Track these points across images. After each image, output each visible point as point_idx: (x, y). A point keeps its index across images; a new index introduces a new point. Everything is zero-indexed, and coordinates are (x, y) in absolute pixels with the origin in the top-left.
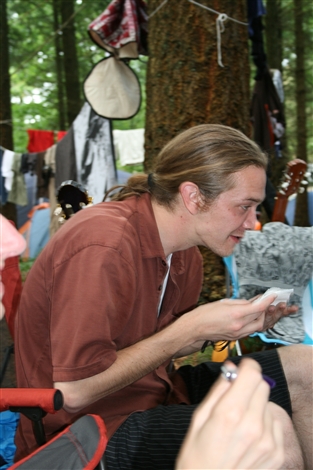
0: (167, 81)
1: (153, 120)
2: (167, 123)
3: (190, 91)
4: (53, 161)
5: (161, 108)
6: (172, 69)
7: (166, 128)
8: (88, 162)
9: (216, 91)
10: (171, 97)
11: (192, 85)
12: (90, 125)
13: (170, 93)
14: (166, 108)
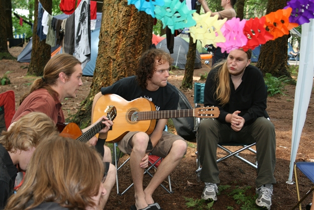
0: (111, 9)
1: (103, 27)
2: (109, 30)
3: (121, 16)
4: (64, 28)
5: (107, 22)
6: (114, 4)
7: (108, 32)
8: (79, 34)
9: (134, 17)
10: (112, 17)
11: (122, 13)
12: (81, 15)
13: (112, 15)
14: (109, 22)
